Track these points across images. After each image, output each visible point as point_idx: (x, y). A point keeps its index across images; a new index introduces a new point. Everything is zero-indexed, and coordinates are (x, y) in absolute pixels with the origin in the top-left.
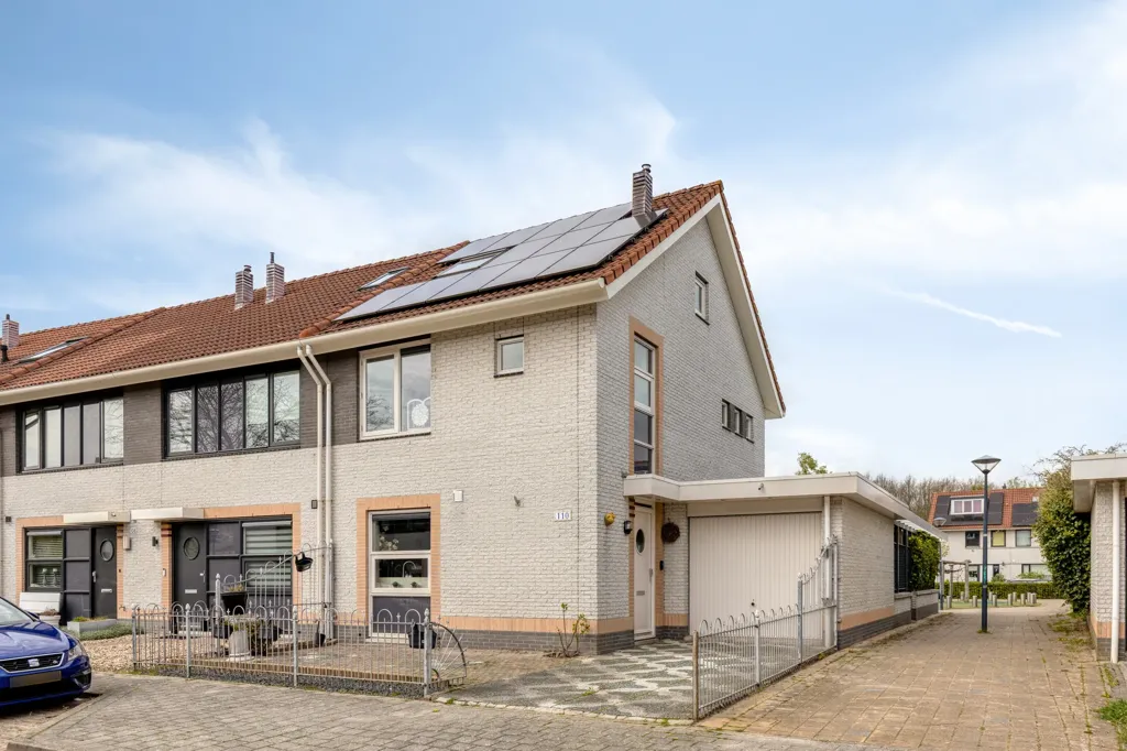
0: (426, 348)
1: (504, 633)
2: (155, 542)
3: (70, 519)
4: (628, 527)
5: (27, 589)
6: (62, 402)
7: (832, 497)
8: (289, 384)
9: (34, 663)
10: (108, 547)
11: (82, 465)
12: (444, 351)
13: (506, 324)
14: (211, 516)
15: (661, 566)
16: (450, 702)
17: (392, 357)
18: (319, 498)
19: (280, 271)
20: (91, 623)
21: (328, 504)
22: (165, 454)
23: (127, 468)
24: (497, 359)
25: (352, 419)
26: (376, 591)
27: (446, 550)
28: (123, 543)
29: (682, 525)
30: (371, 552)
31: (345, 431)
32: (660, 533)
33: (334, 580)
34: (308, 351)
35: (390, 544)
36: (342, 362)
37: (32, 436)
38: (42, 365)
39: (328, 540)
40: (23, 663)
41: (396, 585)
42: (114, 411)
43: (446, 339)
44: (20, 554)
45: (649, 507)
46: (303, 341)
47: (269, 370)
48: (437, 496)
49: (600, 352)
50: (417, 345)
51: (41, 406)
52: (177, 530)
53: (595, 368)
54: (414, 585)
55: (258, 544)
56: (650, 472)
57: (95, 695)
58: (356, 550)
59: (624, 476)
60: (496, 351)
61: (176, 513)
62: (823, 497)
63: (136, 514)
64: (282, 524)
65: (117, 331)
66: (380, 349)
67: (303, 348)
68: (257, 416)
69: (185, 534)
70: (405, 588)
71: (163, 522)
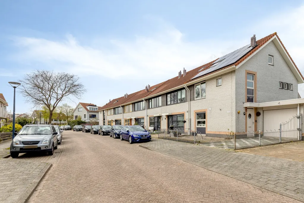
0: (205, 83)
1: (218, 134)
2: (165, 119)
3: (155, 116)
4: (245, 113)
5: (150, 126)
6: (154, 98)
7: (300, 104)
8: (184, 91)
9: (144, 136)
10: (160, 120)
11: (156, 107)
12: (208, 83)
13: (218, 76)
14: (173, 114)
15: (256, 121)
16: (197, 145)
17: (199, 85)
18: (188, 111)
19: (185, 71)
20: (157, 131)
21: (189, 112)
22: (167, 105)
23: (162, 107)
24: (217, 83)
25: (193, 97)
26: (197, 127)
27: (208, 119)
28: (161, 119)
29: (261, 112)
30: (196, 120)
31: (192, 99)
32: (256, 114)
33: (190, 125)
34: (186, 86)
35: (200, 118)
36: (191, 87)
37: (150, 103)
38: (152, 92)
39: (189, 118)
40: (143, 136)
41: (200, 125)
42: (160, 98)
43: (208, 80)
44: (149, 121)
45: (253, 109)
46: (185, 84)
47: (181, 89)
48: (207, 109)
49: (236, 79)
50: (203, 82)
51: (151, 98)
52: (168, 116)
53: (235, 83)
54: (203, 125)
55: (180, 119)
56: (253, 102)
57: (152, 141)
58: (194, 119)
59: (243, 103)
60: (217, 82)
61: (168, 114)
62: (297, 104)
63: (163, 115)
64: (183, 115)
65: (162, 85)
66: (198, 83)
67: (185, 85)
68: (179, 97)
69: (170, 117)
70: (202, 126)
71: (167, 115)
